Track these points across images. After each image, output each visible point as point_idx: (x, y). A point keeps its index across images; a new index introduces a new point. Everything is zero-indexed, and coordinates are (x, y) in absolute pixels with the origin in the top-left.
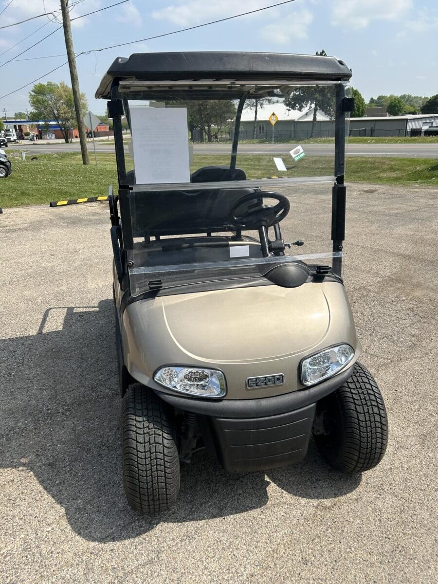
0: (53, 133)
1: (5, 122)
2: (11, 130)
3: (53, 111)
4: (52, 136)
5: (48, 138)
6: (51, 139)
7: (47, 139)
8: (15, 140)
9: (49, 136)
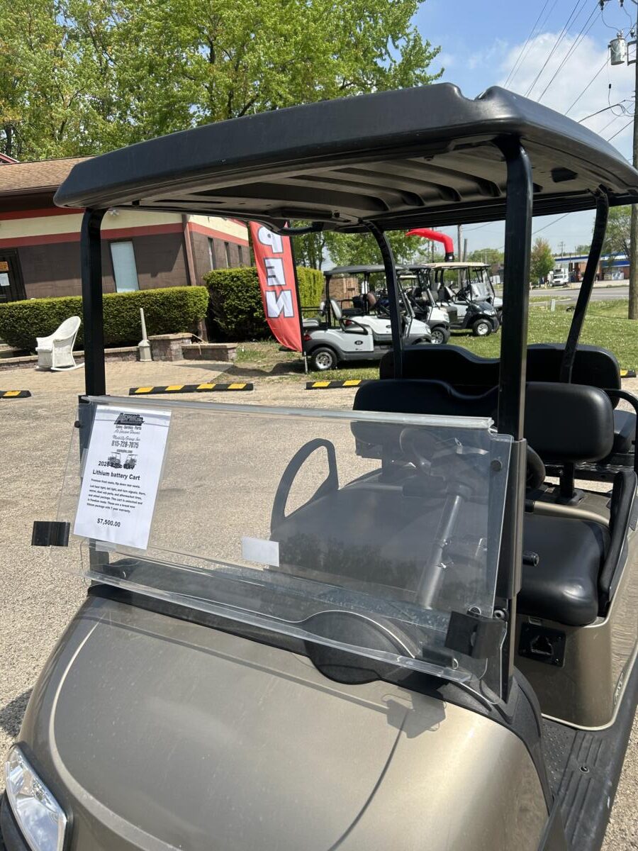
0: (621, 272)
1: (556, 260)
2: (563, 270)
3: (624, 240)
4: (619, 275)
5: (613, 278)
6: (617, 279)
7: (611, 280)
8: (565, 283)
9: (614, 275)
